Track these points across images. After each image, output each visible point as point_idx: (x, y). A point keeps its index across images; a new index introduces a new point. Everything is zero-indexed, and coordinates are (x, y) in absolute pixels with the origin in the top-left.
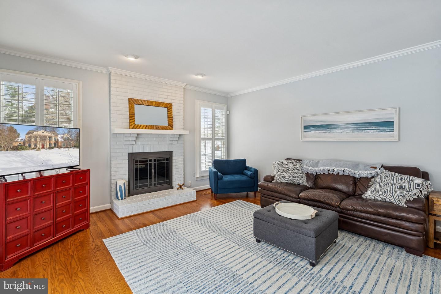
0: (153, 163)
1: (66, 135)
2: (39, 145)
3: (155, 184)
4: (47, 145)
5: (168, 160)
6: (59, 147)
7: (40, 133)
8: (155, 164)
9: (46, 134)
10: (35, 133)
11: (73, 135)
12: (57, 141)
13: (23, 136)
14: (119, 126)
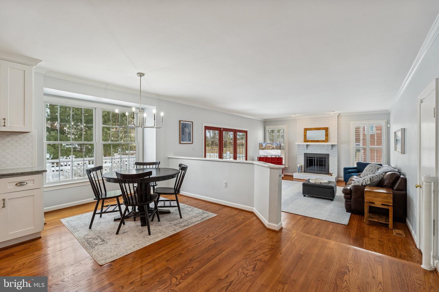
0: (316, 159)
1: (276, 145)
2: (268, 149)
3: (317, 170)
4: (270, 148)
5: (325, 158)
6: (274, 149)
7: (268, 145)
8: (317, 160)
9: (270, 145)
10: (267, 145)
11: (279, 145)
12: (273, 147)
13: (264, 146)
14: (300, 141)
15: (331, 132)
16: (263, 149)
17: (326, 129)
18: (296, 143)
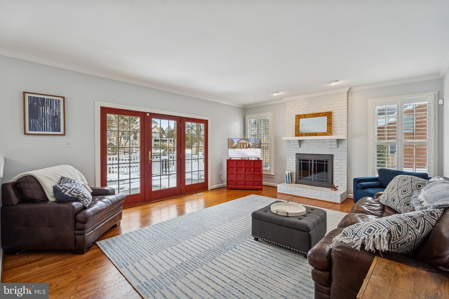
0: (313, 162)
1: (254, 142)
2: (242, 147)
3: (315, 180)
4: (245, 147)
5: (326, 162)
6: (251, 148)
7: (242, 141)
8: (315, 164)
9: (245, 142)
11: (258, 142)
12: (249, 145)
13: (236, 143)
14: (289, 136)
15: (336, 118)
16: (233, 148)
17: (329, 115)
18: (284, 138)
